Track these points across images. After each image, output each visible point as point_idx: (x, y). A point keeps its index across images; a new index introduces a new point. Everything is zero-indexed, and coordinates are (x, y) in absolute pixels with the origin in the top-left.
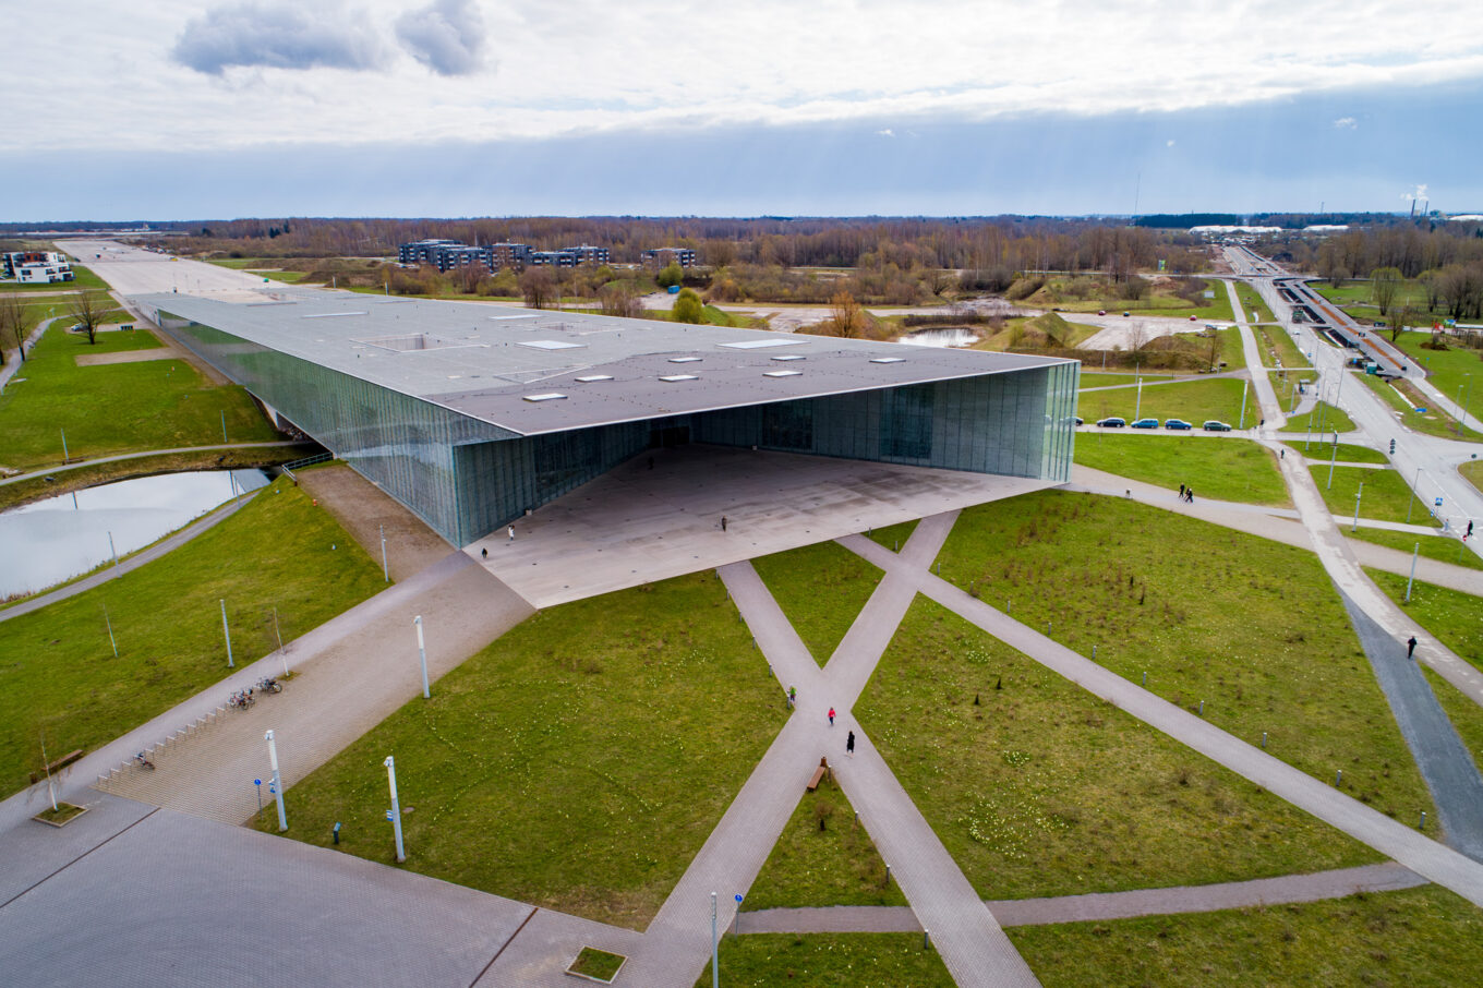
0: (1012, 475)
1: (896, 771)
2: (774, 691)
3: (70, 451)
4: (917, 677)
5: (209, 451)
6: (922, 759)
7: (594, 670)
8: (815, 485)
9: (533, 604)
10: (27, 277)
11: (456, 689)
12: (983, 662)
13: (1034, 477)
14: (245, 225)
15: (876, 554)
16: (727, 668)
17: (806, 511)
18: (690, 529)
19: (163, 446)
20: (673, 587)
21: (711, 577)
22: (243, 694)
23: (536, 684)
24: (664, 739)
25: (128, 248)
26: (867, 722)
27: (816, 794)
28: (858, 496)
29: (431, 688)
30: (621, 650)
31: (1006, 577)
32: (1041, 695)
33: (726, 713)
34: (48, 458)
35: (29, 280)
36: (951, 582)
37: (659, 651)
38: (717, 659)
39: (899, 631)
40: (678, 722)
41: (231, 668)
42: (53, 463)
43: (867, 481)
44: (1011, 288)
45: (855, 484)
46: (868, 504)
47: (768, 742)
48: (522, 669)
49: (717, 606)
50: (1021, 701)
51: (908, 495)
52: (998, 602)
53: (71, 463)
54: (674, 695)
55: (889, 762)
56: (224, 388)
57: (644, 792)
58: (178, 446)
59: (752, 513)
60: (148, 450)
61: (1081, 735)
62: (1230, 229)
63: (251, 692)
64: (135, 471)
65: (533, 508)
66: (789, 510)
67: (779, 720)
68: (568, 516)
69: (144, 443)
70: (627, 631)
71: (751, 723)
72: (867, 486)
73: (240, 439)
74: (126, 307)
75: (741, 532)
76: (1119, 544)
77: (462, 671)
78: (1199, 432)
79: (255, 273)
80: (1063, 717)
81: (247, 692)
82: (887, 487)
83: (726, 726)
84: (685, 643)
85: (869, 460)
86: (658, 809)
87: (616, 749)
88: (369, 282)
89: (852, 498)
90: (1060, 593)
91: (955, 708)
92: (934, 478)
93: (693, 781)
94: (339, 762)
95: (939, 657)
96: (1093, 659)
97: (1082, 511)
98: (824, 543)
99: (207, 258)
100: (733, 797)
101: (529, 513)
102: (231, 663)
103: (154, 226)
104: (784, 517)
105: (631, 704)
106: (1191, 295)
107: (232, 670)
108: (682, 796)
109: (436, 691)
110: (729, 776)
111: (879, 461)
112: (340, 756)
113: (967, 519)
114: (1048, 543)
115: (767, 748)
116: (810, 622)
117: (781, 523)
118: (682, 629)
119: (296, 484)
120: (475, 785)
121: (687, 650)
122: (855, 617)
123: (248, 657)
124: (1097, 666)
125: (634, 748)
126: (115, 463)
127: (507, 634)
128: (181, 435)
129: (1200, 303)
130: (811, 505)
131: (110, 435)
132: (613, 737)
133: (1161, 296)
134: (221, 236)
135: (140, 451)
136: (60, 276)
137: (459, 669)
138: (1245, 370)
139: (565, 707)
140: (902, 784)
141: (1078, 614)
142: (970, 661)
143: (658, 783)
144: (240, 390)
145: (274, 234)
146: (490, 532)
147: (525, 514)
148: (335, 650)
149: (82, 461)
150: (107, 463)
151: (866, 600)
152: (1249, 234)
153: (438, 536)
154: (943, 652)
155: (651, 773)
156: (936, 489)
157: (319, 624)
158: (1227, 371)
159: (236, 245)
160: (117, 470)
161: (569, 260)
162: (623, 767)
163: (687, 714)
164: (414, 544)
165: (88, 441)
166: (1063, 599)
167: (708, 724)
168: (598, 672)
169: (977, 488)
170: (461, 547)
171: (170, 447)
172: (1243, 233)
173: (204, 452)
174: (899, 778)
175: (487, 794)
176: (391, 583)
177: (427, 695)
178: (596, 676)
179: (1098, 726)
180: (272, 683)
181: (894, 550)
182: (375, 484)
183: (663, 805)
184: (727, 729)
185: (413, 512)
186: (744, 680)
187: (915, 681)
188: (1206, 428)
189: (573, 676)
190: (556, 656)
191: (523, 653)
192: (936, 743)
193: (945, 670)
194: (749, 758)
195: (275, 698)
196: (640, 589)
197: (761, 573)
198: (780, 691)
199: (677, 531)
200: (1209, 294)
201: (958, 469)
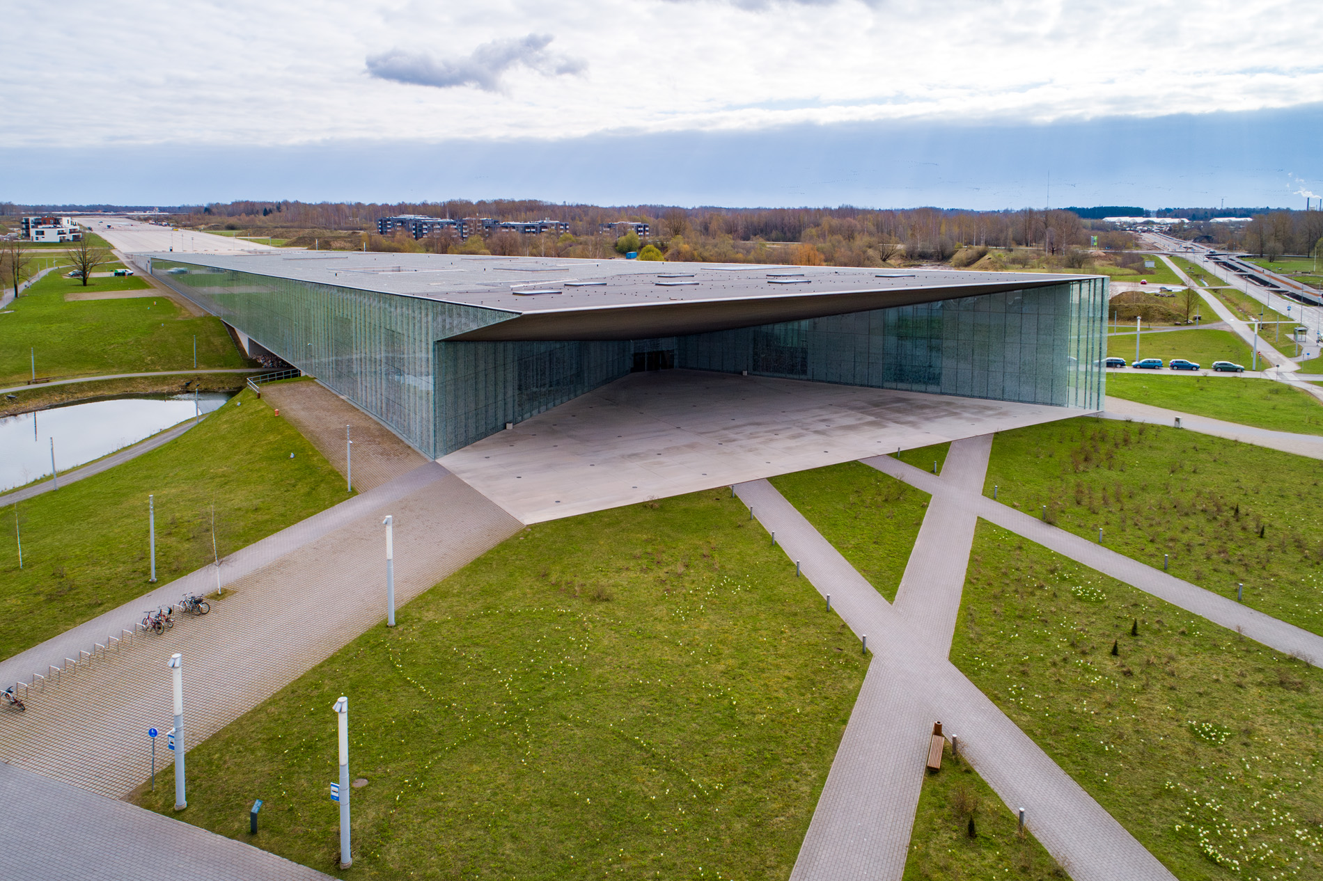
0: (1034, 402)
1: (1046, 747)
2: (839, 630)
3: (37, 371)
4: (1020, 617)
5: (176, 376)
6: (1075, 729)
7: (600, 597)
8: (820, 408)
9: (520, 519)
10: (40, 237)
11: (429, 616)
12: (1098, 601)
13: (1060, 405)
14: (242, 206)
15: (914, 476)
16: (769, 599)
17: (817, 432)
18: (692, 446)
19: (132, 370)
20: (683, 505)
21: (726, 494)
22: (160, 615)
23: (530, 612)
24: (709, 690)
25: (138, 223)
26: (974, 673)
27: (943, 777)
28: (871, 418)
29: (397, 613)
30: (632, 575)
31: (1079, 503)
32: (1195, 645)
33: (782, 656)
34: (16, 377)
35: (41, 239)
36: (1014, 506)
37: (680, 576)
38: (755, 587)
39: (973, 560)
40: (721, 667)
41: (152, 583)
42: (19, 383)
43: (876, 405)
44: (955, 256)
45: (863, 408)
46: (885, 427)
47: (850, 699)
48: (510, 594)
49: (739, 526)
50: (1173, 651)
51: (927, 419)
52: (1080, 529)
53: (37, 383)
54: (709, 632)
55: (1029, 732)
56: (200, 318)
57: (693, 766)
58: (147, 370)
59: (758, 432)
60: (116, 373)
61: (1282, 702)
62: (1140, 220)
63: (170, 612)
64: (99, 393)
65: (515, 423)
66: (796, 430)
67: (856, 668)
68: (553, 430)
69: (113, 366)
70: (637, 552)
71: (820, 671)
72: (877, 410)
73: (210, 365)
74: (123, 260)
75: (750, 451)
76: (1194, 472)
77: (436, 594)
78: (1212, 373)
79: (247, 240)
80: (1243, 675)
81: (166, 612)
82: (899, 411)
83: (787, 673)
84: (710, 567)
85: (872, 387)
86: (717, 794)
87: (644, 702)
88: (348, 245)
89: (867, 420)
90: (1154, 522)
91: (1090, 659)
92: (949, 404)
93: (759, 752)
94: (272, 709)
95: (1038, 593)
96: (1239, 600)
97: (1133, 438)
98: (849, 463)
99: (204, 229)
100: (823, 778)
101: (510, 426)
102: (153, 577)
103: (162, 209)
104: (794, 437)
105: (655, 641)
106: (1131, 265)
107: (152, 585)
108: (750, 774)
109: (403, 617)
110: (808, 745)
111: (882, 388)
112: (273, 701)
113: (1003, 443)
114: (1110, 469)
115: (852, 708)
116: (858, 548)
117: (792, 443)
118: (705, 552)
119: (259, 396)
120: (453, 748)
121: (715, 575)
122: (912, 543)
123: (174, 570)
124: (1252, 611)
125: (669, 701)
126: (81, 385)
127: (490, 552)
128: (151, 360)
129: (1142, 271)
130: (822, 427)
131: (80, 359)
132: (638, 685)
133: (1103, 266)
134: (220, 214)
135: (107, 374)
136: (70, 237)
137: (432, 591)
138: (1221, 323)
139: (570, 643)
140: (1061, 765)
141: (1189, 548)
142: (1080, 599)
143: (711, 753)
144: (217, 320)
145: (266, 213)
146: (466, 443)
147: (505, 428)
148: (281, 565)
149: (48, 381)
150: (73, 384)
151: (919, 524)
152: (1159, 224)
153: (409, 447)
154: (1041, 587)
155: (697, 737)
156: (955, 414)
157: (266, 535)
158: (1204, 324)
159: (233, 221)
160: (82, 391)
161: (534, 230)
162: (658, 728)
163: (733, 657)
164: (382, 454)
165: (59, 363)
166: (1160, 529)
167: (763, 671)
168: (607, 600)
169: (999, 414)
170: (435, 458)
171: (139, 371)
172: (1153, 223)
173: (172, 376)
174: (1054, 756)
175: (471, 762)
176: (354, 492)
177: (392, 622)
178: (605, 604)
179: (1298, 690)
180: (200, 601)
181: (933, 472)
182: (342, 397)
183: (725, 788)
184: (789, 678)
185: (382, 423)
186: (795, 614)
187: (1019, 622)
188: (1216, 369)
189: (575, 603)
190: (553, 578)
191: (511, 575)
192: (1085, 706)
193: (1053, 609)
194: (830, 720)
195: (199, 621)
196: (644, 506)
197: (784, 494)
198: (845, 631)
199: (678, 448)
200: (1149, 264)
201: (972, 397)
